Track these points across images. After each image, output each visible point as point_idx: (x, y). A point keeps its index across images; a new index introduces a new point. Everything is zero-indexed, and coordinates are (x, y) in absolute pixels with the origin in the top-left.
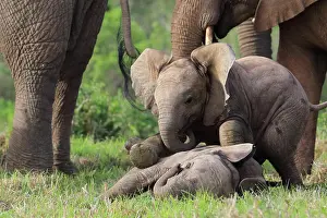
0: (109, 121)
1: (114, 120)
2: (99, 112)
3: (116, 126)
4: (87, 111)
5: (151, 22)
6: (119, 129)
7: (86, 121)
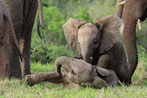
0: (47, 55)
1: (50, 55)
2: (43, 51)
3: (51, 58)
4: (38, 51)
5: (66, 12)
6: (52, 59)
7: (37, 56)
